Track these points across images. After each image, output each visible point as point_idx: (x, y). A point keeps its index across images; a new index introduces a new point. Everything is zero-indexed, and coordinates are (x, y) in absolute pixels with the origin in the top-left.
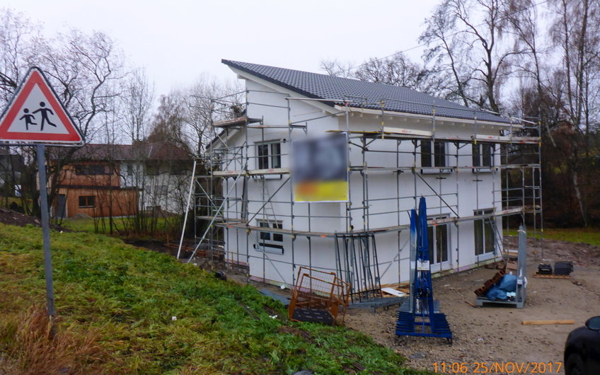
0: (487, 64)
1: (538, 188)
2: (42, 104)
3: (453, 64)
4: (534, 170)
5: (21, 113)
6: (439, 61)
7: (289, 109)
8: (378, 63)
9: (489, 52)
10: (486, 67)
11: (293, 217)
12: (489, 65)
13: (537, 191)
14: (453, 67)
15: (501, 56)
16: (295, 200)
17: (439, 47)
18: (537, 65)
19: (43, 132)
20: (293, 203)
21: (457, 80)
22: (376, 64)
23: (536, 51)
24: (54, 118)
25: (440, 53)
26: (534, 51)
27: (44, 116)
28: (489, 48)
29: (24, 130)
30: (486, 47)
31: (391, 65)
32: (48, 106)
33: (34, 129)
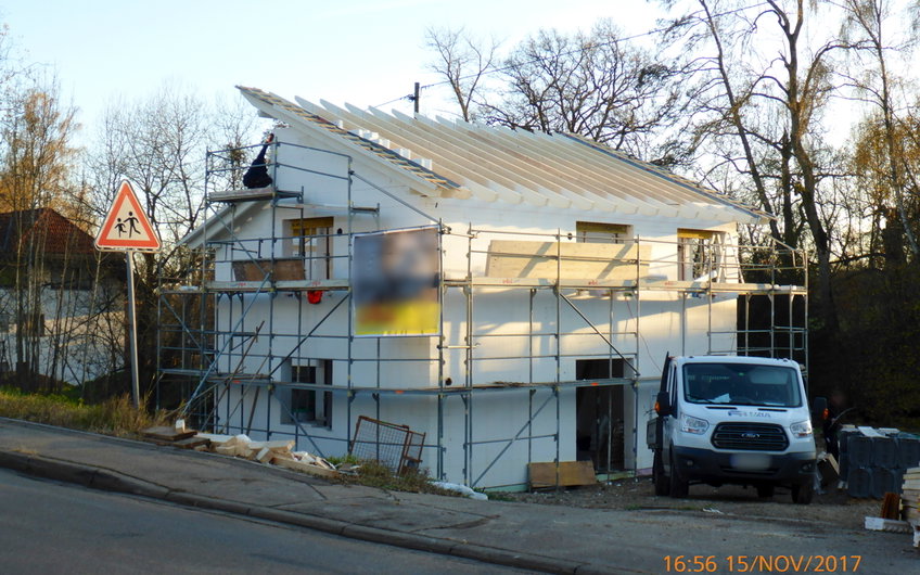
0: (787, 66)
1: (801, 330)
2: (131, 214)
3: (720, 58)
4: (792, 298)
5: (116, 223)
6: (690, 47)
7: (351, 181)
8: (558, 40)
9: (793, 39)
10: (786, 73)
11: (351, 361)
12: (792, 67)
13: (798, 337)
14: (721, 64)
15: (815, 50)
16: (354, 334)
17: (690, 17)
18: (884, 78)
19: (132, 239)
20: (351, 339)
21: (730, 93)
22: (554, 45)
23: (883, 45)
24: (139, 226)
25: (694, 30)
26: (878, 47)
27: (132, 224)
28: (792, 31)
29: (118, 238)
30: (786, 28)
31: (587, 49)
32: (134, 215)
33: (125, 236)
